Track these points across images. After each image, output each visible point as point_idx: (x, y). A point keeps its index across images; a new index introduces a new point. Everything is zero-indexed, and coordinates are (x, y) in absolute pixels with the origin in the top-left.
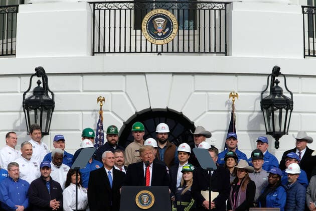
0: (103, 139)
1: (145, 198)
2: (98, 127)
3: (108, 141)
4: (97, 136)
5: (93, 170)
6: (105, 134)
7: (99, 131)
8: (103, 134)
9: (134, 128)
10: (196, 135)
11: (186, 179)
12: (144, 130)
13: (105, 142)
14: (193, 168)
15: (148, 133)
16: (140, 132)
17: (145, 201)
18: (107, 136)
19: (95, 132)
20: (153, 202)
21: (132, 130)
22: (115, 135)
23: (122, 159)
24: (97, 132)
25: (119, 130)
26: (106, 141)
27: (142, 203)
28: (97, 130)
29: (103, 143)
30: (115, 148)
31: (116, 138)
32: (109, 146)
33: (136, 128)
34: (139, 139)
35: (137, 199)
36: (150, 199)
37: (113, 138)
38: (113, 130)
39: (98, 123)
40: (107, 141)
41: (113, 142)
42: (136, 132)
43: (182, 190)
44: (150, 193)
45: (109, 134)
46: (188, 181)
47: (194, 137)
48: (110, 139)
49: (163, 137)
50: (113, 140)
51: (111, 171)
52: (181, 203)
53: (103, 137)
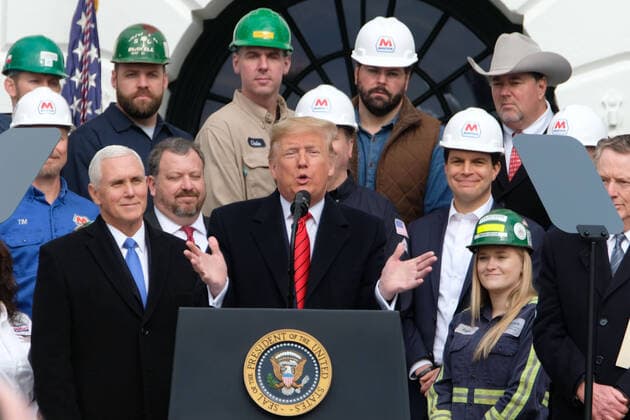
0: (97, 91)
1: (289, 367)
2: (77, 35)
3: (120, 96)
4: (72, 73)
5: (62, 233)
6: (107, 67)
7: (79, 51)
8: (97, 67)
9: (244, 34)
10: (496, 78)
11: (493, 283)
12: (288, 46)
13: (105, 105)
14: (521, 230)
15: (306, 63)
16: (273, 52)
17: (287, 381)
18: (116, 72)
19: (65, 55)
20: (324, 384)
21: (236, 42)
22: (151, 68)
23: (197, 185)
24: (73, 56)
25: (171, 47)
26: (109, 96)
27: (274, 389)
28: (73, 45)
29: (97, 105)
30: (150, 132)
31: (158, 86)
32: (124, 123)
33: (256, 34)
34: (266, 89)
35: (249, 371)
36: (310, 369)
37: (143, 81)
38: (142, 47)
39: (77, 17)
40: (114, 100)
41: (142, 102)
42: (254, 51)
43: (479, 336)
44: (313, 343)
45: (127, 66)
46: (499, 291)
47: (495, 91)
48: (130, 86)
49: (381, 88)
50: (142, 90)
51: (140, 236)
52: (471, 396)
53: (98, 80)
